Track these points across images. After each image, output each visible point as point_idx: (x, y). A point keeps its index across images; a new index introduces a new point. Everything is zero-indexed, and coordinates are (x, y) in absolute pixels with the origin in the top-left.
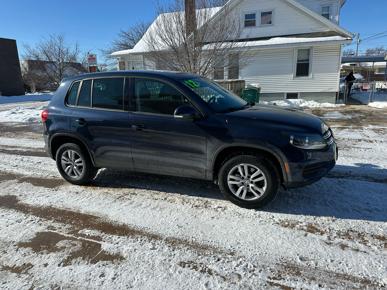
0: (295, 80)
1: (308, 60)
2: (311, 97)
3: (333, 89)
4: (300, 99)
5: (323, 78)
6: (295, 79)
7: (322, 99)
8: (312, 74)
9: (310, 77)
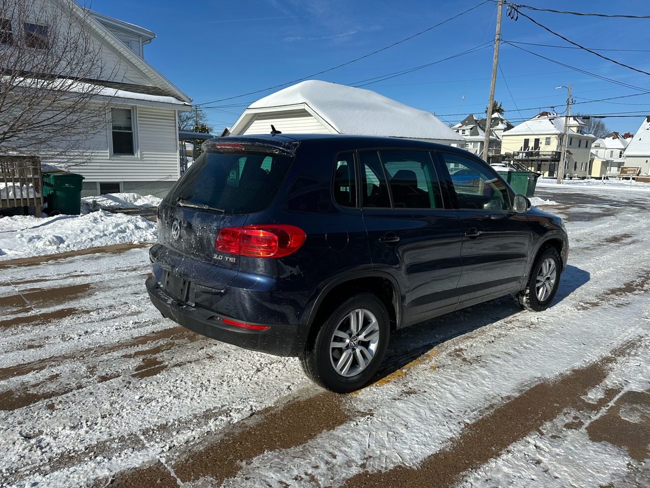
0: (113, 160)
1: (130, 129)
2: (142, 190)
3: (173, 177)
4: (133, 194)
5: (157, 159)
6: (112, 158)
7: (158, 193)
8: (140, 152)
9: (137, 156)
